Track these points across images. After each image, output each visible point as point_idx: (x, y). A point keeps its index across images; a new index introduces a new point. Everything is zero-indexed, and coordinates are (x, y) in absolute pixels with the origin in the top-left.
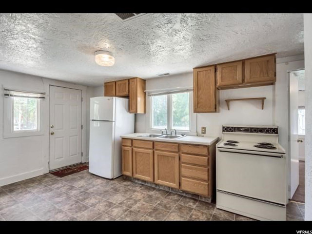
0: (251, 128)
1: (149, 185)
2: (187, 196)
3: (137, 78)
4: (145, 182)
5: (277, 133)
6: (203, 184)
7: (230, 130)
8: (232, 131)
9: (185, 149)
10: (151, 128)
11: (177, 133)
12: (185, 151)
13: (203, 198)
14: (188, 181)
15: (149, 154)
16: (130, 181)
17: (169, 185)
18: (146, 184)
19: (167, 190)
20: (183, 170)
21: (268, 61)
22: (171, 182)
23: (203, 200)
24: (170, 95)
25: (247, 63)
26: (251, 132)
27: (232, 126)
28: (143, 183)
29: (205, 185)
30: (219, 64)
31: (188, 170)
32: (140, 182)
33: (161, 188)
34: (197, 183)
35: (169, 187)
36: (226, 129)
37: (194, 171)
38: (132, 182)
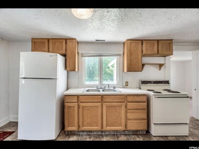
0: (157, 81)
1: (95, 133)
2: (129, 133)
3: (75, 39)
4: (91, 132)
5: (169, 83)
6: (143, 122)
7: (146, 82)
8: (147, 84)
9: (130, 99)
10: (84, 84)
11: (109, 87)
12: (131, 100)
13: (141, 132)
14: (133, 122)
15: (98, 106)
16: (75, 135)
17: (114, 129)
18: (92, 134)
19: (112, 133)
20: (128, 114)
21: (170, 43)
22: (118, 127)
23: (141, 133)
24: (102, 57)
25: (160, 42)
26: (157, 83)
27: (147, 80)
28: (89, 134)
29: (145, 122)
30: (144, 40)
31: (132, 114)
32: (85, 133)
33: (107, 133)
34: (139, 122)
35: (114, 131)
36: (143, 83)
37: (137, 114)
38: (77, 135)
